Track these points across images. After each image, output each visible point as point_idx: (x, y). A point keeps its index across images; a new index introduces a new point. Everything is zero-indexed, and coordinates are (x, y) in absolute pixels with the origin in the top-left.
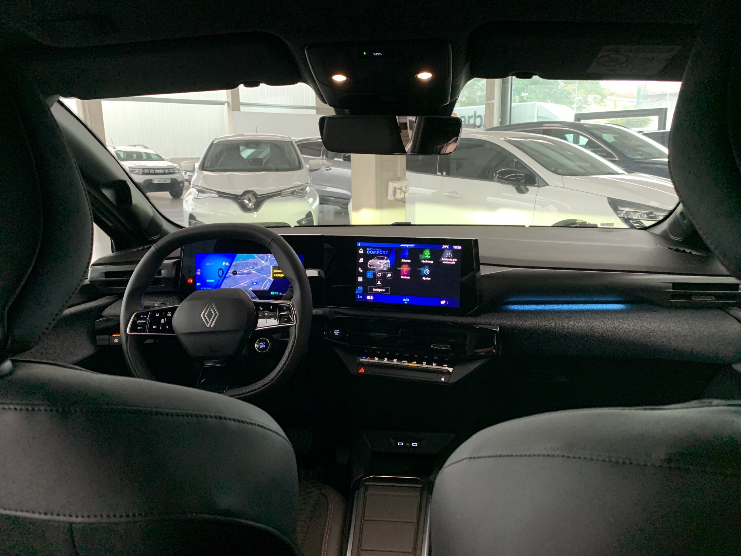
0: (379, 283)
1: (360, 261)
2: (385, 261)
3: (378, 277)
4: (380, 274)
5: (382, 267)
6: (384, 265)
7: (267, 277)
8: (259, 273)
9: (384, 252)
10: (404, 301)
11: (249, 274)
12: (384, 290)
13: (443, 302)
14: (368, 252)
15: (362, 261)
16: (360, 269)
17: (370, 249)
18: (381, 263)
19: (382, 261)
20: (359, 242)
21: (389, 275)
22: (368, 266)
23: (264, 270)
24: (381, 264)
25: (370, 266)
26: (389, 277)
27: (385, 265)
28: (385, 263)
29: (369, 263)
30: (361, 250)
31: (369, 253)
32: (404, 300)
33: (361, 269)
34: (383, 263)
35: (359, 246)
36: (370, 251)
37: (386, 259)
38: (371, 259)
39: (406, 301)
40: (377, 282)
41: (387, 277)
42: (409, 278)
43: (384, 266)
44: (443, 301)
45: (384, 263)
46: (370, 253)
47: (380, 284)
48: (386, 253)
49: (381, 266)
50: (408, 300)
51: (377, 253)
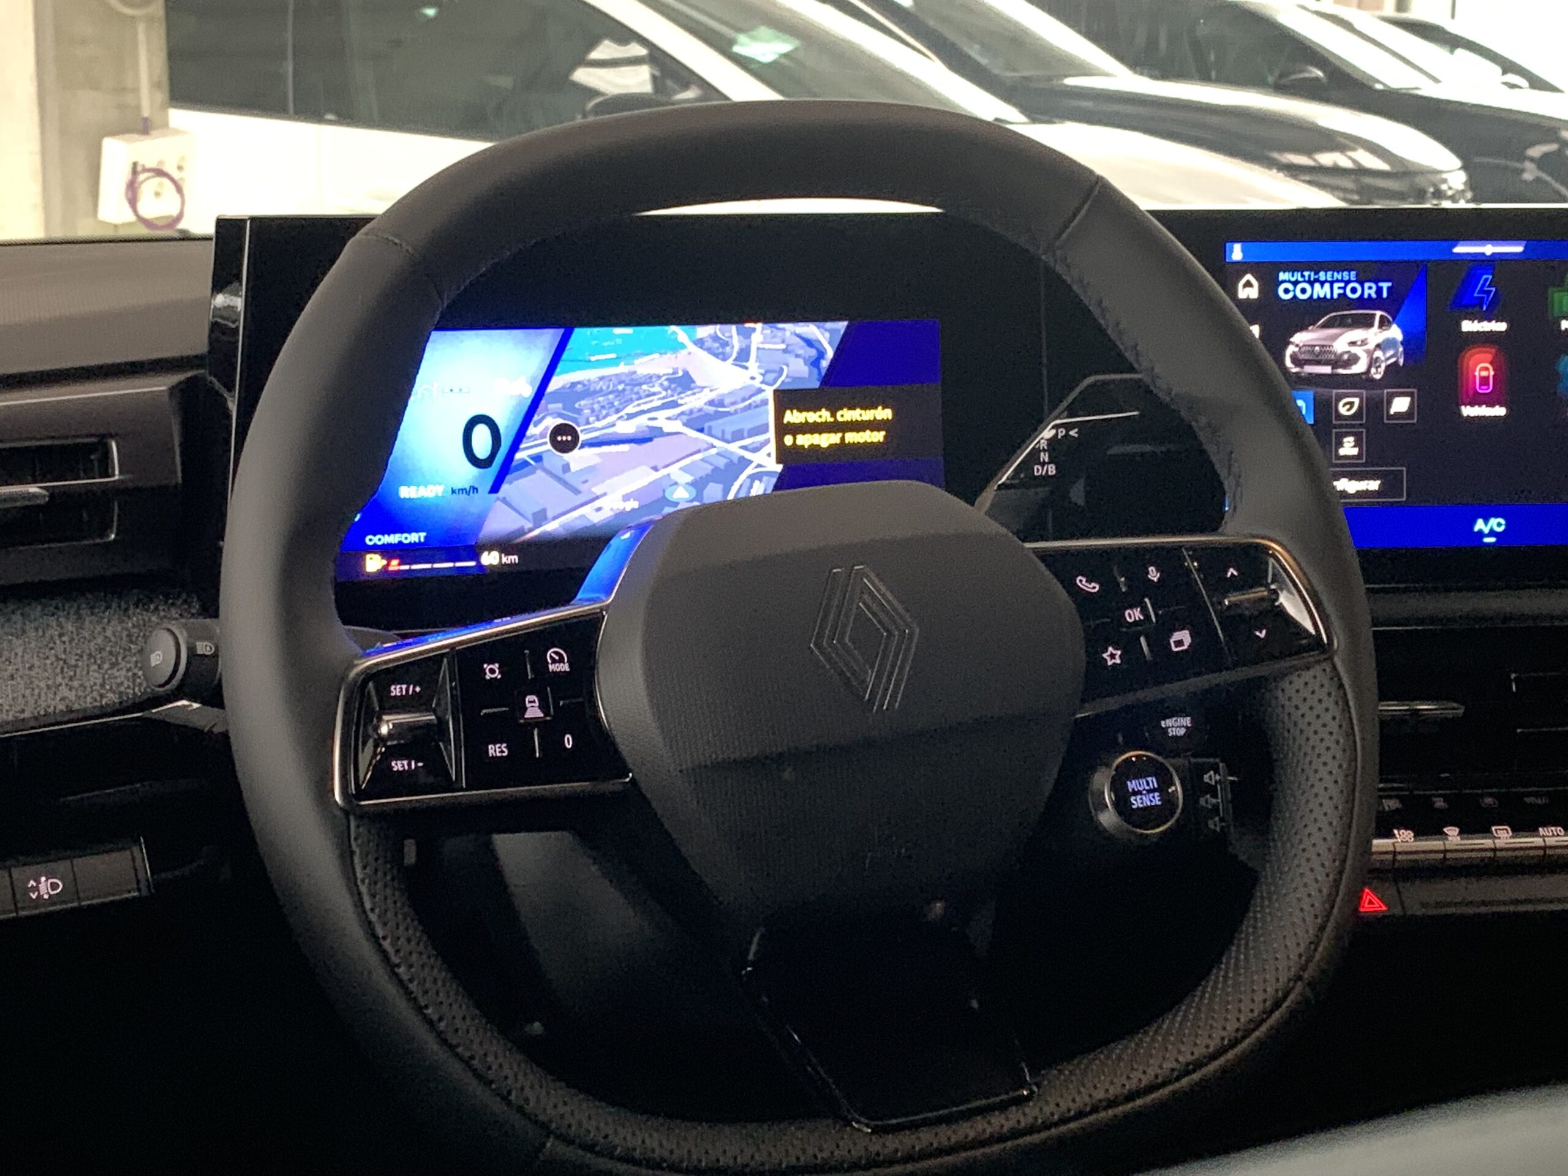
0: (1349, 448)
2: (1374, 335)
3: (1339, 416)
4: (1352, 404)
5: (1359, 368)
6: (1370, 353)
7: (748, 455)
8: (701, 430)
9: (1370, 290)
10: (1480, 533)
11: (650, 440)
12: (1374, 485)
14: (1287, 291)
17: (1298, 276)
18: (1353, 343)
19: (1357, 334)
20: (1238, 242)
21: (1400, 404)
22: (1288, 363)
23: (728, 414)
24: (1354, 350)
25: (1298, 362)
26: (1398, 415)
27: (1378, 354)
28: (1378, 346)
29: (1290, 350)
30: (1248, 284)
31: (1289, 296)
32: (1479, 525)
34: (1364, 342)
35: (1237, 263)
36: (1295, 283)
37: (1384, 324)
38: (1303, 328)
39: (1492, 533)
40: (1340, 444)
41: (1390, 417)
42: (1500, 411)
43: (1373, 362)
45: (1371, 346)
46: (1295, 297)
47: (1355, 451)
48: (1379, 291)
49: (1354, 359)
50: (1499, 525)
51: (1335, 296)
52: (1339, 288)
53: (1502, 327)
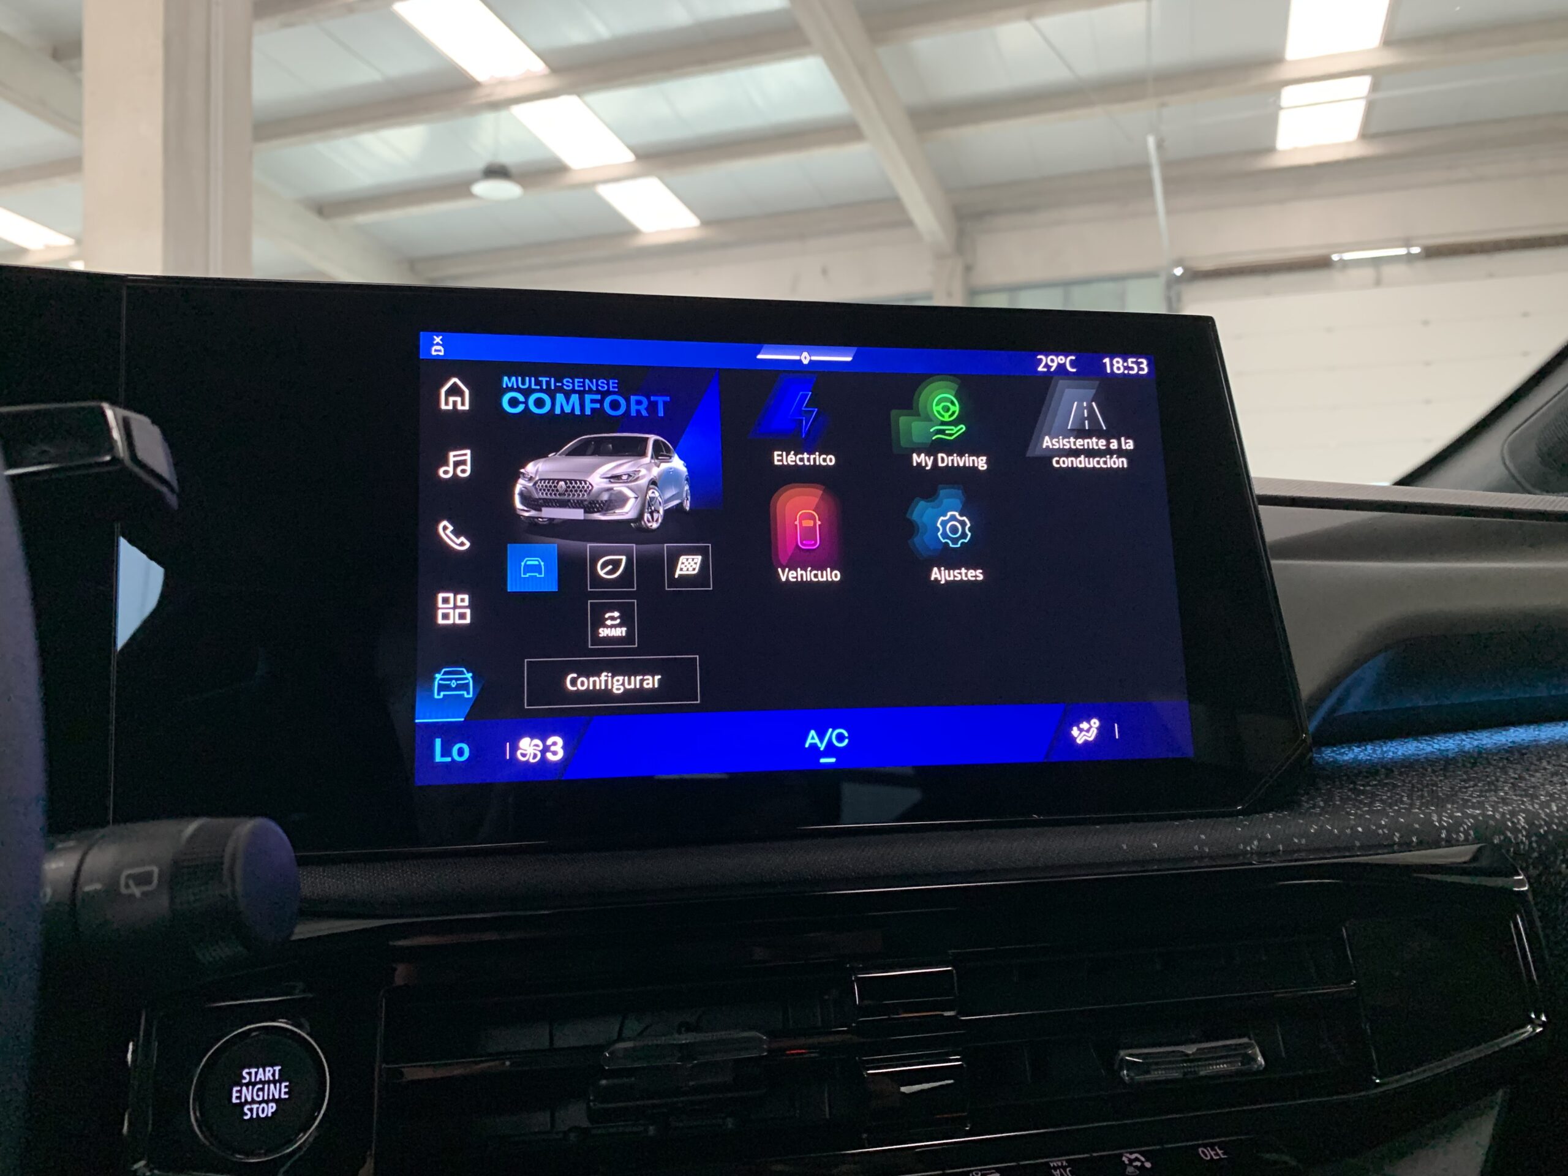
0: (612, 629)
1: (445, 472)
2: (647, 468)
3: (597, 581)
4: (616, 564)
5: (627, 511)
6: (641, 493)
9: (637, 405)
10: (814, 746)
12: (651, 682)
13: (1086, 732)
14: (514, 402)
15: (466, 471)
16: (446, 531)
17: (530, 382)
18: (616, 478)
19: (623, 465)
20: (438, 331)
21: (689, 565)
22: (518, 505)
24: (618, 487)
25: (526, 499)
26: (685, 580)
27: (654, 493)
28: (653, 482)
29: (520, 485)
30: (454, 391)
32: (812, 738)
33: (457, 533)
34: (632, 477)
35: (437, 360)
36: (527, 393)
37: (660, 452)
38: (540, 454)
39: (830, 750)
40: (600, 622)
41: (673, 582)
42: (832, 576)
43: (647, 505)
44: (1084, 725)
45: (644, 482)
47: (620, 632)
48: (652, 407)
49: (622, 500)
50: (840, 738)
51: (588, 412)
52: (593, 401)
53: (830, 460)
